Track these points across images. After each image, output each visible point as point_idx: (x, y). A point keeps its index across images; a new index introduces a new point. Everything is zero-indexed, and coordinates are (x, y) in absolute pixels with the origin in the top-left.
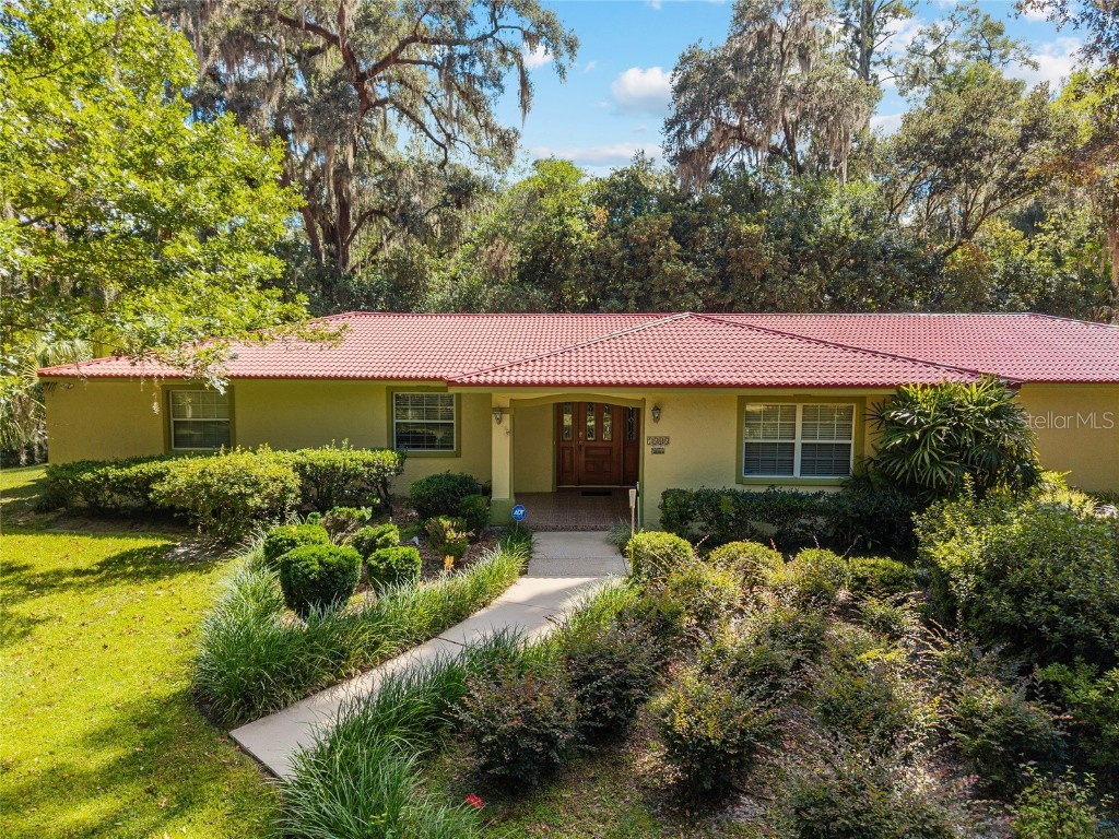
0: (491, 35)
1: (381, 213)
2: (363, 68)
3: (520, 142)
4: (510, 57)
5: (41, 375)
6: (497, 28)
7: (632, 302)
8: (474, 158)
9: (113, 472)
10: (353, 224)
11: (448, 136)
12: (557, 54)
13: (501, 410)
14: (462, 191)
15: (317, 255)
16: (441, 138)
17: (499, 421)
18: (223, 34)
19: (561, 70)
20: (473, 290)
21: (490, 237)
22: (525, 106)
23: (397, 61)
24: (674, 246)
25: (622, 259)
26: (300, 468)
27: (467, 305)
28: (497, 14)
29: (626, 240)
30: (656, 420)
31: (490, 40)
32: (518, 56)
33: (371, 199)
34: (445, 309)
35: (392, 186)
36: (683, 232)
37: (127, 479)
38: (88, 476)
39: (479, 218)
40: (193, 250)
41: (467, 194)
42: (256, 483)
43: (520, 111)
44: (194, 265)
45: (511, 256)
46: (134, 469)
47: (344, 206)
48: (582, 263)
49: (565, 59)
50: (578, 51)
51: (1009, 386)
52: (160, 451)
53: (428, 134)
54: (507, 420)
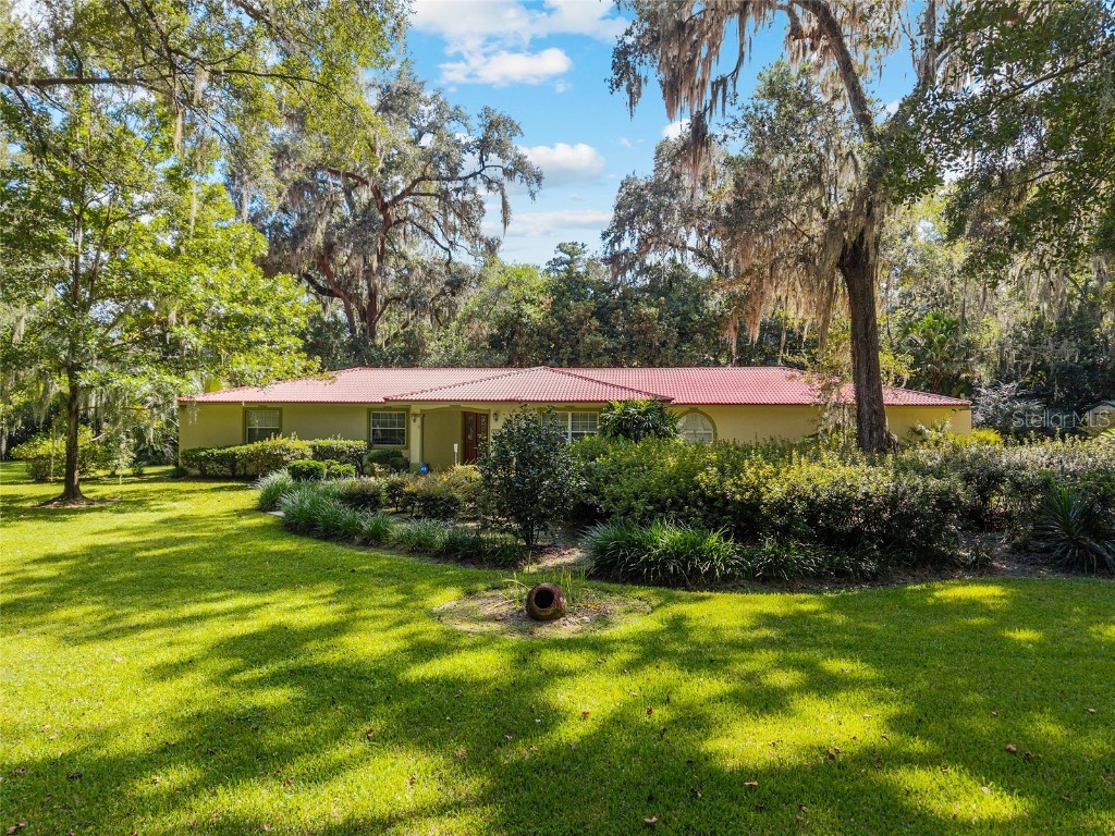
0: (479, 173)
1: (398, 299)
2: (386, 200)
3: (501, 247)
4: (495, 185)
5: (179, 401)
6: (484, 168)
7: (565, 362)
8: (472, 258)
9: (216, 452)
10: (379, 307)
11: (451, 243)
12: (529, 184)
13: (416, 415)
14: (456, 284)
15: (353, 330)
16: (446, 245)
17: (414, 421)
18: (290, 184)
19: (532, 195)
20: (458, 354)
21: (469, 318)
22: (505, 222)
23: (411, 194)
24: (595, 323)
25: (560, 332)
26: (314, 447)
27: (453, 364)
28: (484, 157)
29: (562, 320)
30: (496, 420)
31: (479, 176)
32: (501, 186)
33: (392, 288)
34: (437, 366)
35: (405, 280)
36: (602, 313)
37: (224, 455)
38: (203, 453)
39: (468, 300)
40: (262, 336)
41: (459, 286)
42: (289, 450)
43: (502, 225)
44: (263, 342)
45: (486, 329)
46: (227, 450)
47: (372, 295)
48: (530, 336)
49: (534, 187)
50: (543, 182)
51: (664, 401)
52: (241, 441)
53: (437, 242)
54: (419, 420)
